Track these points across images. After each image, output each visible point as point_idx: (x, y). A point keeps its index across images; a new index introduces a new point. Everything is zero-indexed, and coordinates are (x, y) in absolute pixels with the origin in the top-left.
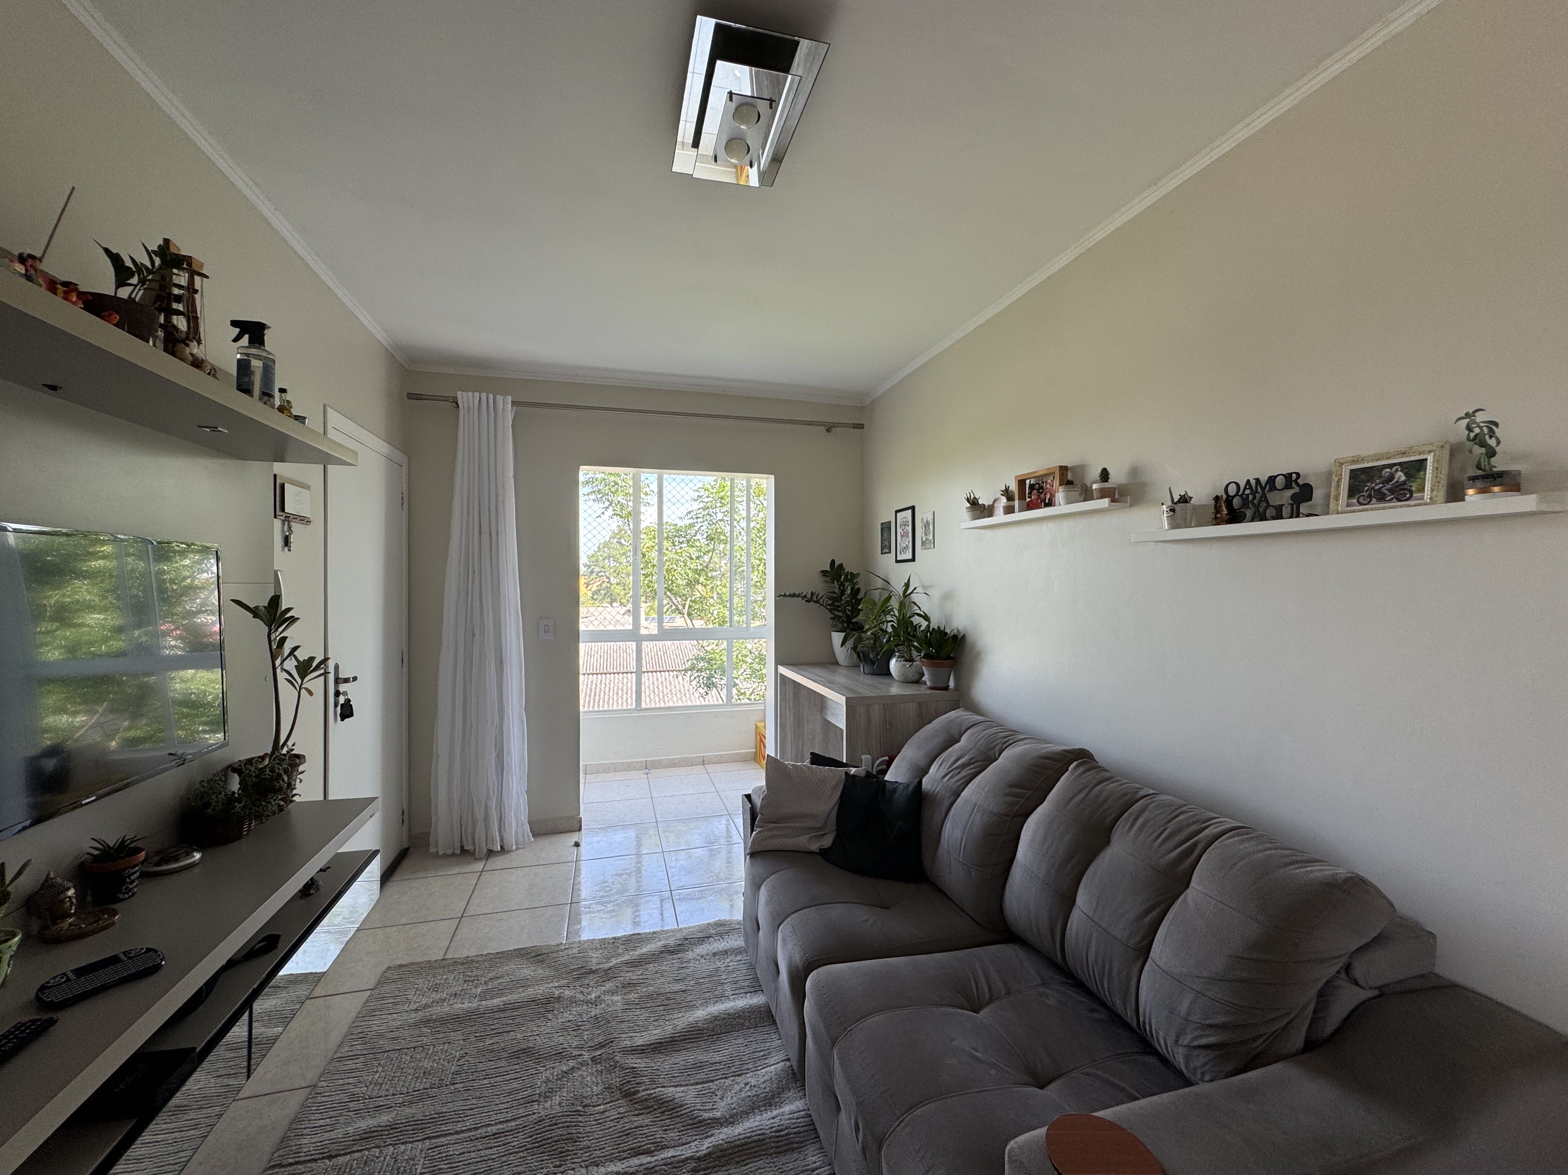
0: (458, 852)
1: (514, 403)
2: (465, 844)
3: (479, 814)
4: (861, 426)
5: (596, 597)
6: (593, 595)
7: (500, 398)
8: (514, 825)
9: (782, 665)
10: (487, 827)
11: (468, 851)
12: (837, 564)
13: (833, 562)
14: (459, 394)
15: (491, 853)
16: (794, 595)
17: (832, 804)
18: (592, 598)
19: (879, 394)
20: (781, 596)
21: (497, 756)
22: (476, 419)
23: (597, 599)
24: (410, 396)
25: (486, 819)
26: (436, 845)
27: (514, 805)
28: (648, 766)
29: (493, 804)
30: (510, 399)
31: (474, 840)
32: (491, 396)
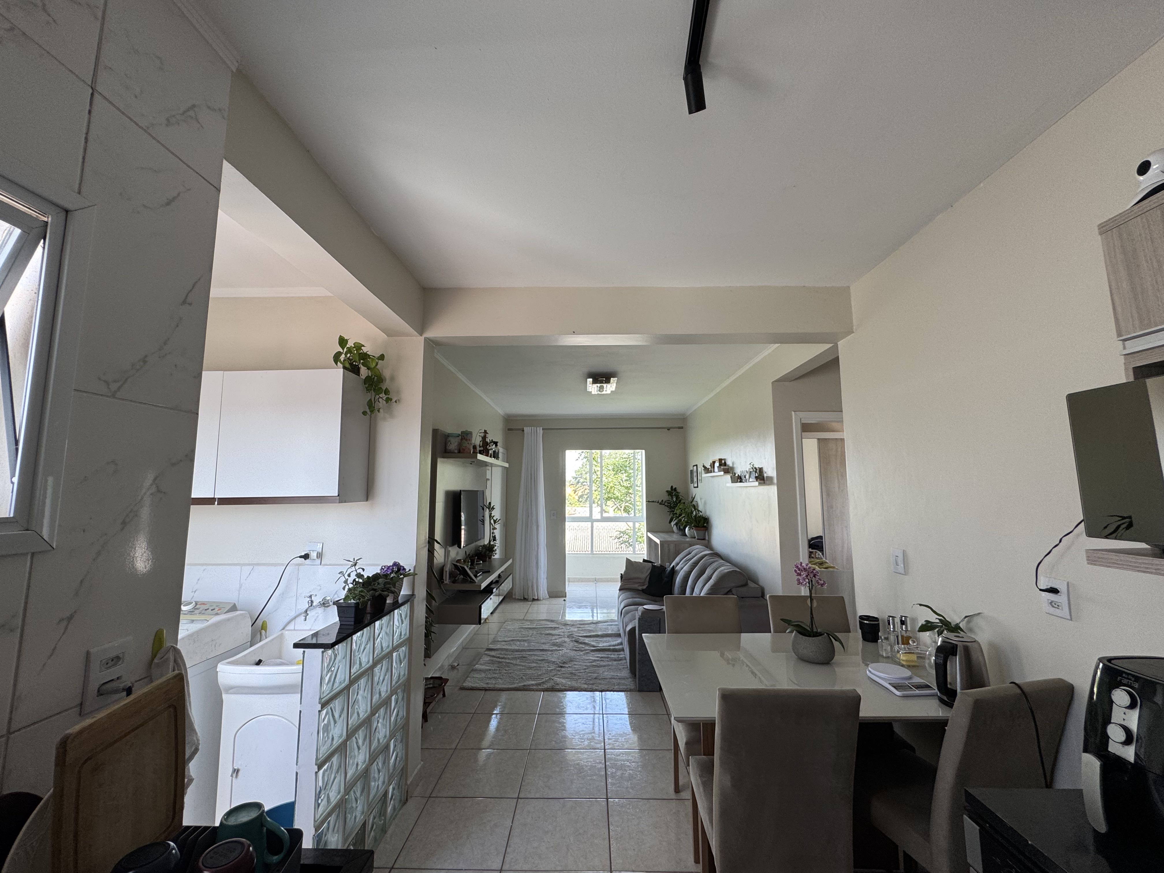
0: (522, 598)
1: (543, 429)
2: (525, 595)
3: (530, 585)
4: (682, 428)
5: (580, 500)
6: (579, 498)
7: (538, 428)
8: (542, 591)
9: (650, 532)
10: (533, 590)
11: (526, 598)
12: (674, 488)
13: (672, 487)
14: (525, 428)
15: (534, 600)
16: (653, 502)
17: (647, 574)
18: (578, 500)
19: (690, 413)
20: (648, 502)
21: (536, 563)
22: (530, 436)
23: (582, 501)
24: (509, 430)
25: (532, 586)
26: (515, 594)
27: (542, 583)
28: (596, 581)
29: (535, 581)
30: (541, 428)
31: (528, 594)
32: (535, 428)
